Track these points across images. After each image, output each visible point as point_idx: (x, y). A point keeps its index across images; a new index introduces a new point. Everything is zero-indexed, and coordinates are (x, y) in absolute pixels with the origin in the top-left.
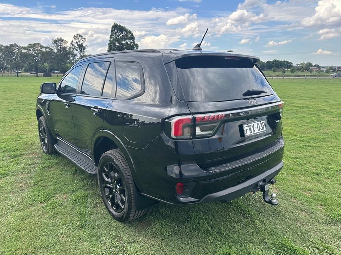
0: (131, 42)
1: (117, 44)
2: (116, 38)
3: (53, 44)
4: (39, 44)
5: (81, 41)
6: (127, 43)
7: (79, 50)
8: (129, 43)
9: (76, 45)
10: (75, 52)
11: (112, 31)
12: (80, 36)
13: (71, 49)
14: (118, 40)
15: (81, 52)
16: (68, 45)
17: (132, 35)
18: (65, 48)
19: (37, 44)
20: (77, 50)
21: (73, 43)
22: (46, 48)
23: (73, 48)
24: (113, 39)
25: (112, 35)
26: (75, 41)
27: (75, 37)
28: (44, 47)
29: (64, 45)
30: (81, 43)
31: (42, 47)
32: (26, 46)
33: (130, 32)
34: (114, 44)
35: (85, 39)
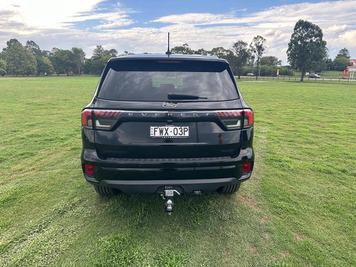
0: (317, 40)
1: (299, 43)
2: (299, 36)
3: (234, 47)
4: (222, 48)
5: (261, 42)
6: (311, 41)
7: (257, 52)
8: (314, 41)
9: (255, 47)
10: (253, 54)
11: (295, 29)
12: (260, 37)
13: (250, 51)
14: (301, 38)
15: (259, 53)
16: (248, 47)
17: (320, 31)
18: (244, 50)
19: (220, 48)
20: (255, 52)
21: (252, 45)
22: (227, 51)
23: (252, 50)
24: (296, 38)
25: (294, 34)
26: (254, 43)
27: (255, 38)
28: (225, 50)
29: (243, 47)
30: (260, 45)
31: (224, 50)
32: (211, 50)
33: (317, 28)
34: (296, 43)
35: (265, 40)
